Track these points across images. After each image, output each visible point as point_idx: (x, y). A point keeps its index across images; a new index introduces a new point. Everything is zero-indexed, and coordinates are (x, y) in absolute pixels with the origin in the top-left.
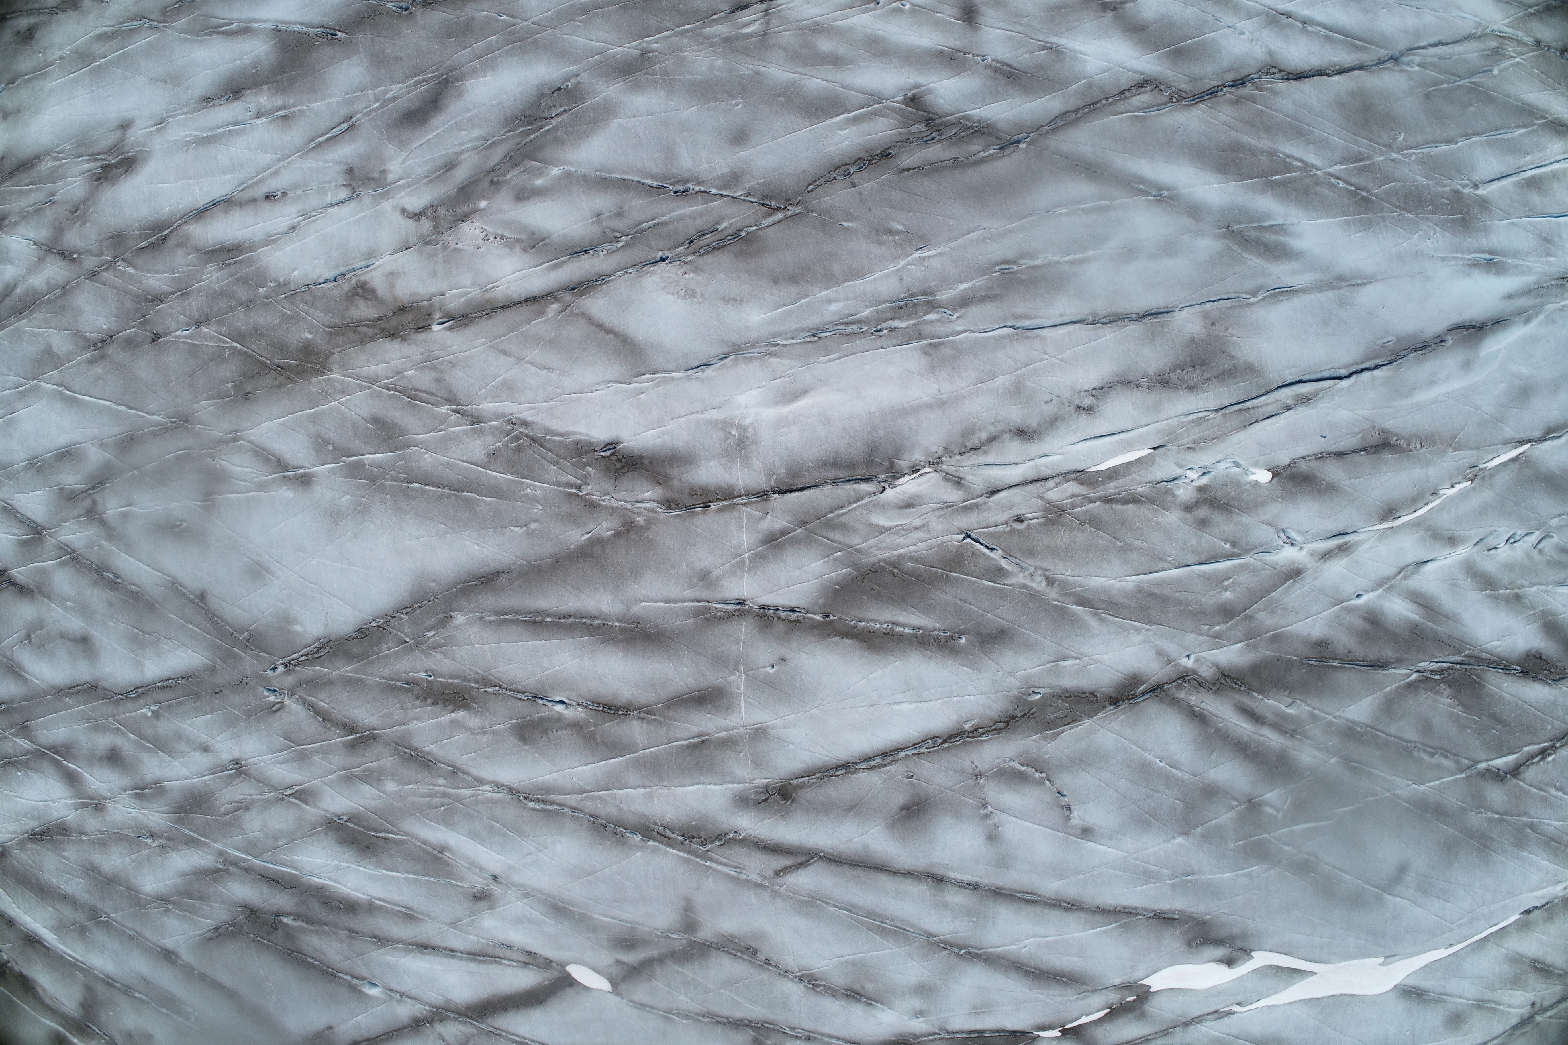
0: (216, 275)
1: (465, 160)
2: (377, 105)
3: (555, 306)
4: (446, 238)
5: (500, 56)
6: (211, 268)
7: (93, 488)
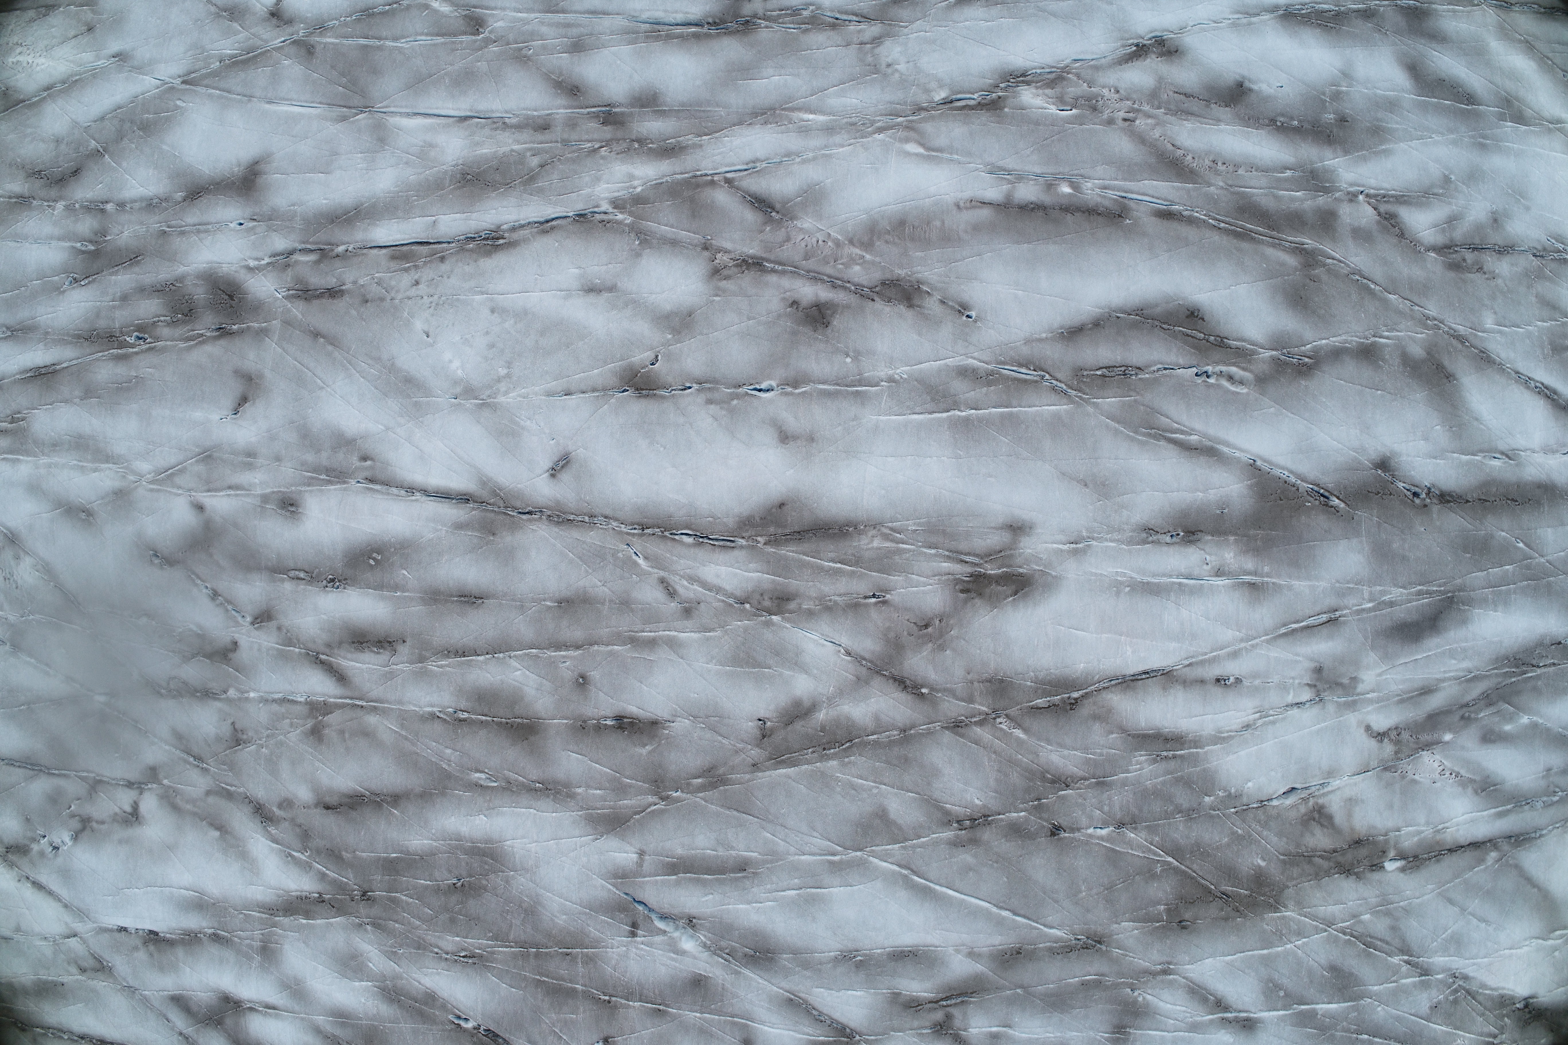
0: (1148, 769)
1: (1444, 688)
2: (1370, 605)
3: (1494, 855)
4: (1404, 765)
5: (1515, 592)
6: (1141, 757)
7: (947, 998)
